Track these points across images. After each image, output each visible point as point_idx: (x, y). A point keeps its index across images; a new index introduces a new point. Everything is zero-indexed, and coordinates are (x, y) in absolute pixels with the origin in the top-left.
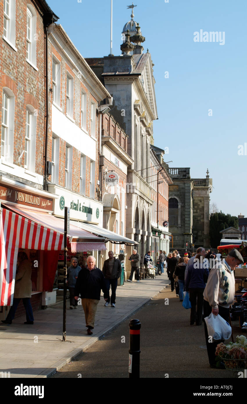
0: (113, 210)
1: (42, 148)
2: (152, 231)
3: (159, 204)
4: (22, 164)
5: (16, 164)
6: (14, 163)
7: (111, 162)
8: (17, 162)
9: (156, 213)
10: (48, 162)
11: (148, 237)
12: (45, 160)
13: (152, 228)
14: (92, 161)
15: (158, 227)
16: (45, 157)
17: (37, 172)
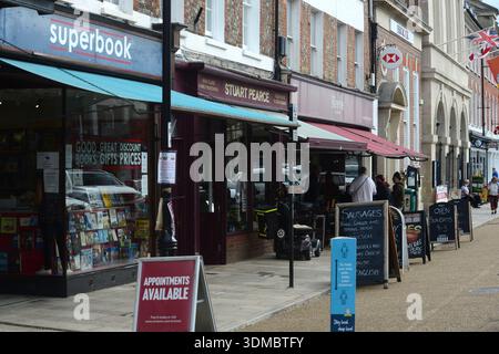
0: (394, 106)
1: (270, 19)
2: (471, 139)
3: (485, 96)
4: (238, 43)
5: (229, 43)
6: (227, 42)
7: (391, 32)
8: (231, 40)
9: (480, 110)
10: (280, 38)
11: (462, 149)
12: (277, 34)
13: (471, 134)
14: (357, 33)
15: (484, 134)
16: (276, 30)
17: (263, 53)
